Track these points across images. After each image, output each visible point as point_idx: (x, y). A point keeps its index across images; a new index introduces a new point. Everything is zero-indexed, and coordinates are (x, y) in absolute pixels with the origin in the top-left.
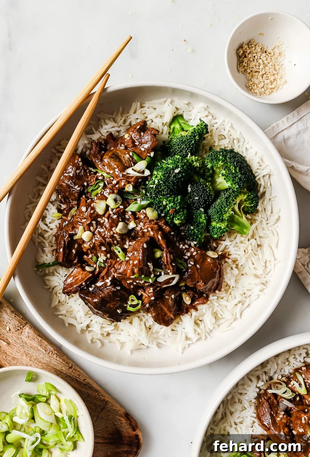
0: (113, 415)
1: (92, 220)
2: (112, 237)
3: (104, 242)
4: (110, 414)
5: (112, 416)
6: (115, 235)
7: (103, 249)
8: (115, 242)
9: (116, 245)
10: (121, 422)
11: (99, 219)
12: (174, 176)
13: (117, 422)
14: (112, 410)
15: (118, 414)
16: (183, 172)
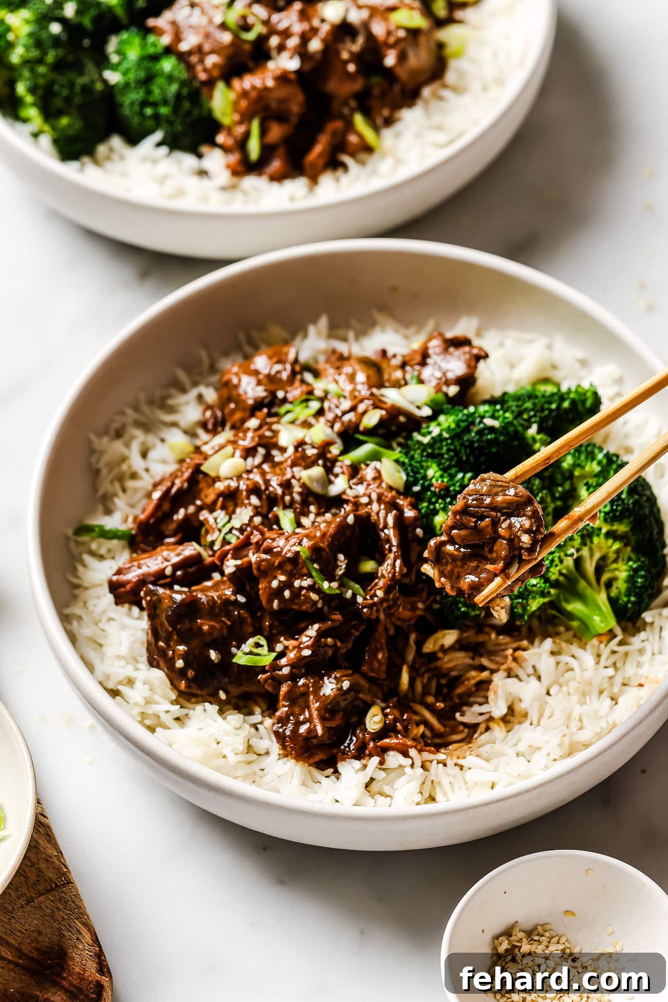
0: (70, 914)
1: (259, 445)
2: (287, 486)
3: (263, 488)
4: (64, 908)
5: (66, 914)
6: (293, 481)
7: (254, 500)
8: (287, 498)
9: (285, 507)
10: (80, 937)
11: (275, 452)
12: (480, 433)
13: (69, 931)
14: (73, 902)
15: (81, 918)
16: (501, 433)
